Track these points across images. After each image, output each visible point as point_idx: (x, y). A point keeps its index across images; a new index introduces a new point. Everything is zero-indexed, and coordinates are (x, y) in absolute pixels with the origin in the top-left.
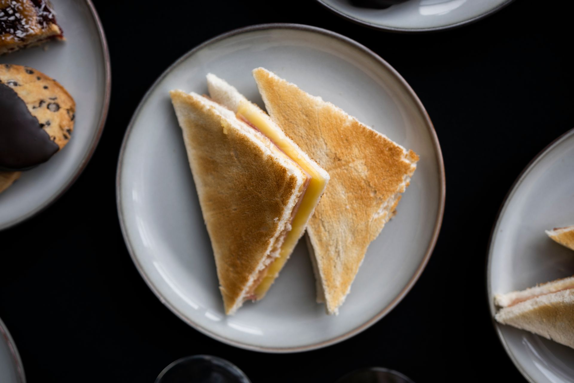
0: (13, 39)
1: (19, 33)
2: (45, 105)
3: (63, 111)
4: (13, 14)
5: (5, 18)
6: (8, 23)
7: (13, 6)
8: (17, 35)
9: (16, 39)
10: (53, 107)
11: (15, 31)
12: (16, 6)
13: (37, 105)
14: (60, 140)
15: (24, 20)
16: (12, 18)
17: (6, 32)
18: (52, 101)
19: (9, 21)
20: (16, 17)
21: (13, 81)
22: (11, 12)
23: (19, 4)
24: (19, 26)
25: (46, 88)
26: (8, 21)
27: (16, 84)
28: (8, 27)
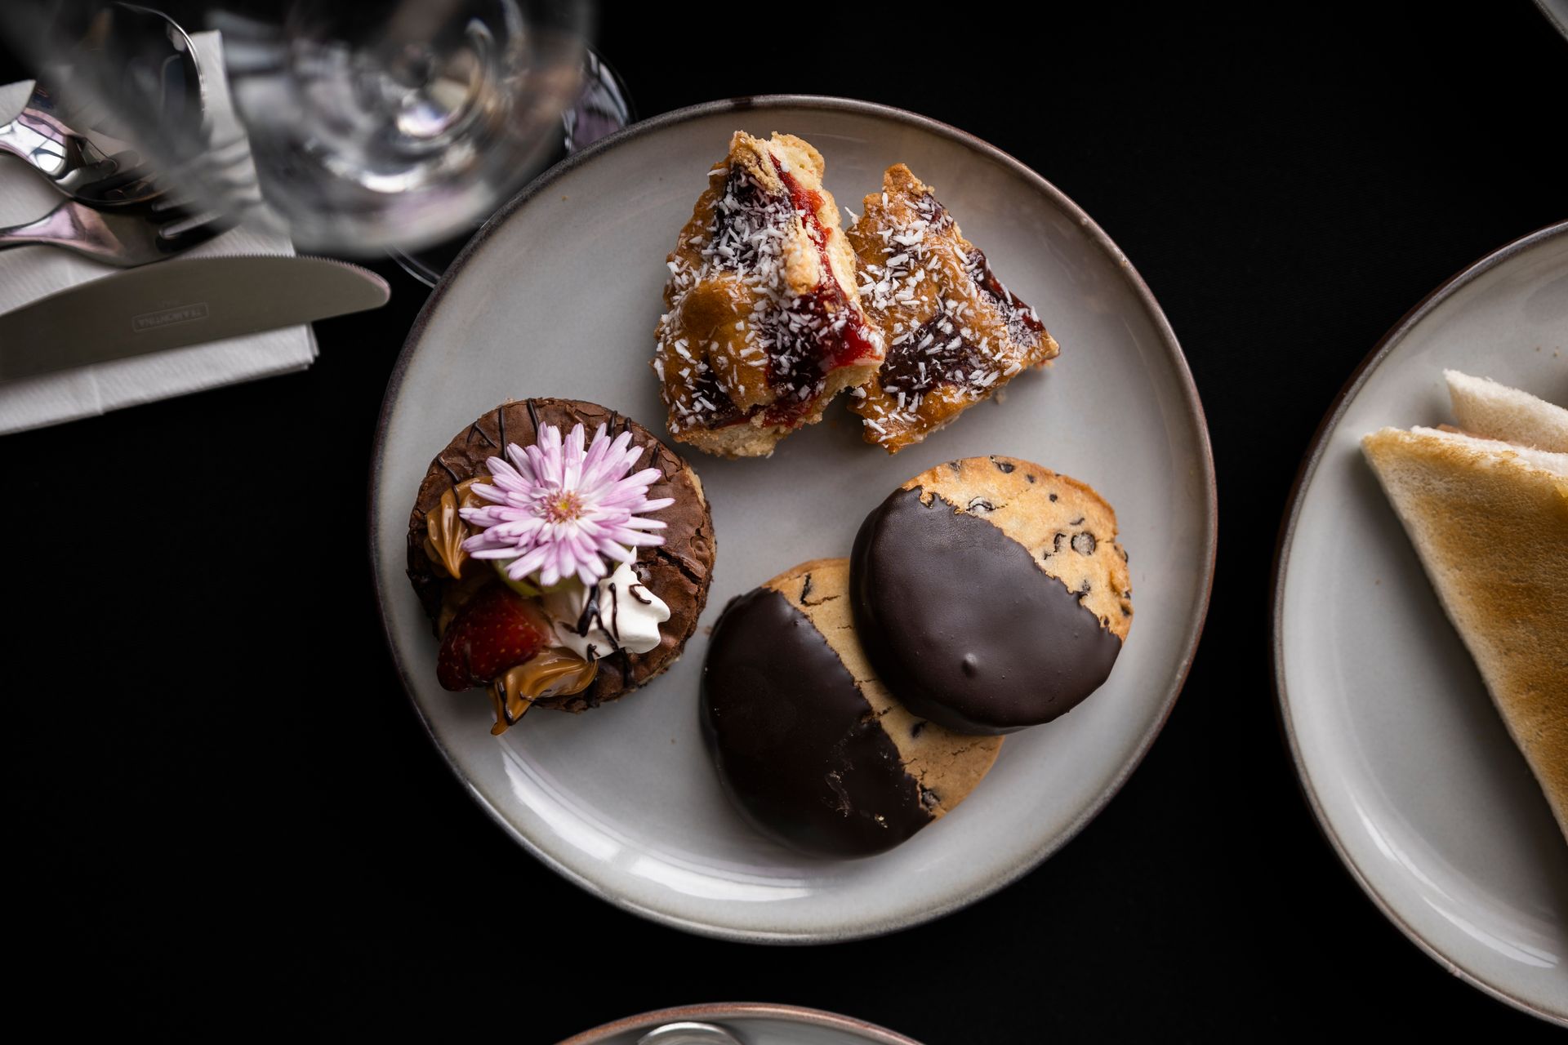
0: (967, 394)
1: (979, 377)
2: (1065, 543)
3: (1104, 547)
4: (956, 333)
5: (938, 348)
6: (945, 357)
7: (950, 314)
8: (976, 383)
9: (974, 393)
10: (1081, 542)
11: (966, 374)
12: (959, 312)
13: (1051, 548)
14: (1118, 623)
15: (985, 340)
16: (955, 344)
17: (946, 382)
18: (1080, 529)
19: (950, 351)
20: (964, 339)
21: (979, 500)
22: (948, 329)
23: (964, 304)
24: (973, 361)
25: (1053, 498)
26: (947, 354)
27: (989, 507)
28: (949, 367)
